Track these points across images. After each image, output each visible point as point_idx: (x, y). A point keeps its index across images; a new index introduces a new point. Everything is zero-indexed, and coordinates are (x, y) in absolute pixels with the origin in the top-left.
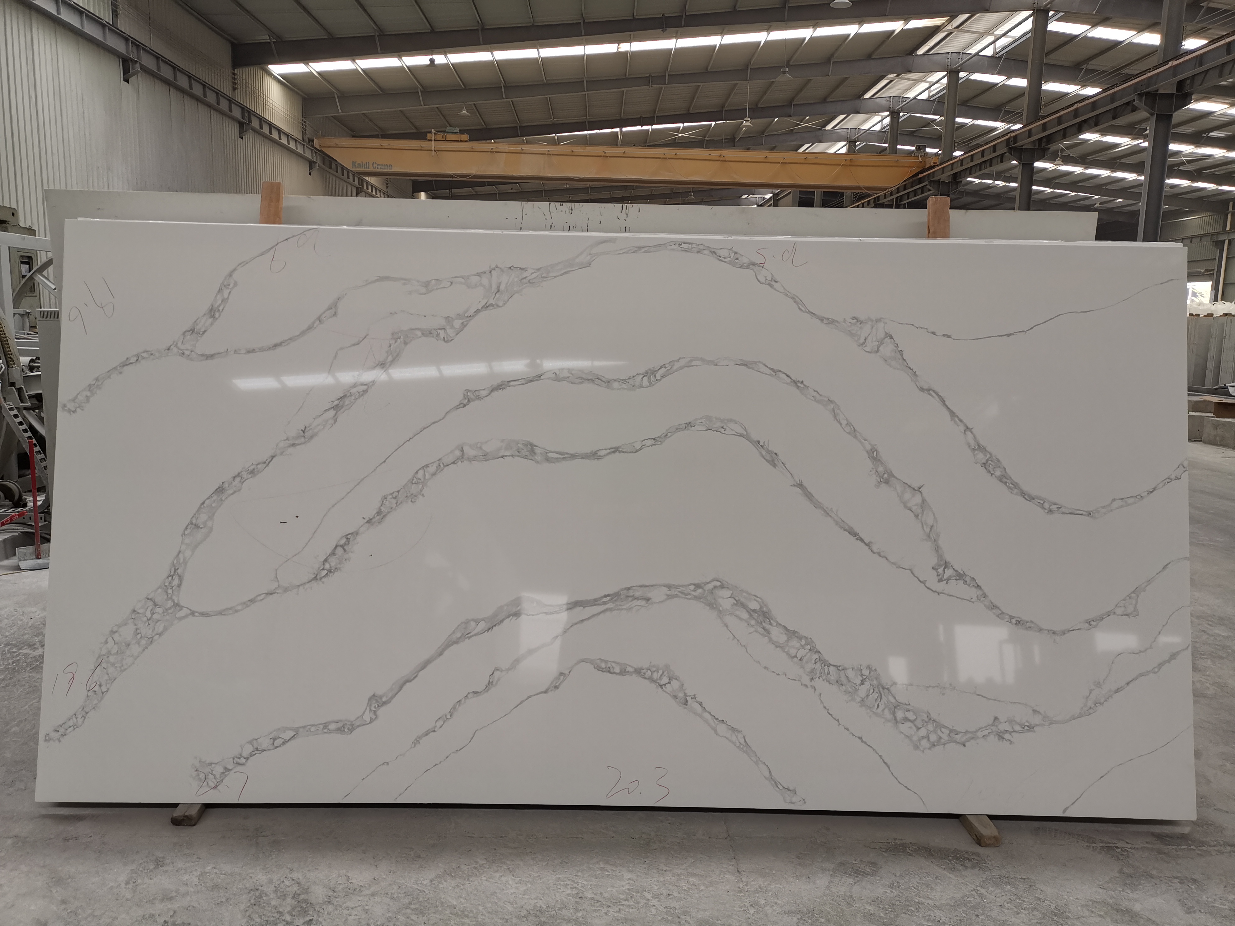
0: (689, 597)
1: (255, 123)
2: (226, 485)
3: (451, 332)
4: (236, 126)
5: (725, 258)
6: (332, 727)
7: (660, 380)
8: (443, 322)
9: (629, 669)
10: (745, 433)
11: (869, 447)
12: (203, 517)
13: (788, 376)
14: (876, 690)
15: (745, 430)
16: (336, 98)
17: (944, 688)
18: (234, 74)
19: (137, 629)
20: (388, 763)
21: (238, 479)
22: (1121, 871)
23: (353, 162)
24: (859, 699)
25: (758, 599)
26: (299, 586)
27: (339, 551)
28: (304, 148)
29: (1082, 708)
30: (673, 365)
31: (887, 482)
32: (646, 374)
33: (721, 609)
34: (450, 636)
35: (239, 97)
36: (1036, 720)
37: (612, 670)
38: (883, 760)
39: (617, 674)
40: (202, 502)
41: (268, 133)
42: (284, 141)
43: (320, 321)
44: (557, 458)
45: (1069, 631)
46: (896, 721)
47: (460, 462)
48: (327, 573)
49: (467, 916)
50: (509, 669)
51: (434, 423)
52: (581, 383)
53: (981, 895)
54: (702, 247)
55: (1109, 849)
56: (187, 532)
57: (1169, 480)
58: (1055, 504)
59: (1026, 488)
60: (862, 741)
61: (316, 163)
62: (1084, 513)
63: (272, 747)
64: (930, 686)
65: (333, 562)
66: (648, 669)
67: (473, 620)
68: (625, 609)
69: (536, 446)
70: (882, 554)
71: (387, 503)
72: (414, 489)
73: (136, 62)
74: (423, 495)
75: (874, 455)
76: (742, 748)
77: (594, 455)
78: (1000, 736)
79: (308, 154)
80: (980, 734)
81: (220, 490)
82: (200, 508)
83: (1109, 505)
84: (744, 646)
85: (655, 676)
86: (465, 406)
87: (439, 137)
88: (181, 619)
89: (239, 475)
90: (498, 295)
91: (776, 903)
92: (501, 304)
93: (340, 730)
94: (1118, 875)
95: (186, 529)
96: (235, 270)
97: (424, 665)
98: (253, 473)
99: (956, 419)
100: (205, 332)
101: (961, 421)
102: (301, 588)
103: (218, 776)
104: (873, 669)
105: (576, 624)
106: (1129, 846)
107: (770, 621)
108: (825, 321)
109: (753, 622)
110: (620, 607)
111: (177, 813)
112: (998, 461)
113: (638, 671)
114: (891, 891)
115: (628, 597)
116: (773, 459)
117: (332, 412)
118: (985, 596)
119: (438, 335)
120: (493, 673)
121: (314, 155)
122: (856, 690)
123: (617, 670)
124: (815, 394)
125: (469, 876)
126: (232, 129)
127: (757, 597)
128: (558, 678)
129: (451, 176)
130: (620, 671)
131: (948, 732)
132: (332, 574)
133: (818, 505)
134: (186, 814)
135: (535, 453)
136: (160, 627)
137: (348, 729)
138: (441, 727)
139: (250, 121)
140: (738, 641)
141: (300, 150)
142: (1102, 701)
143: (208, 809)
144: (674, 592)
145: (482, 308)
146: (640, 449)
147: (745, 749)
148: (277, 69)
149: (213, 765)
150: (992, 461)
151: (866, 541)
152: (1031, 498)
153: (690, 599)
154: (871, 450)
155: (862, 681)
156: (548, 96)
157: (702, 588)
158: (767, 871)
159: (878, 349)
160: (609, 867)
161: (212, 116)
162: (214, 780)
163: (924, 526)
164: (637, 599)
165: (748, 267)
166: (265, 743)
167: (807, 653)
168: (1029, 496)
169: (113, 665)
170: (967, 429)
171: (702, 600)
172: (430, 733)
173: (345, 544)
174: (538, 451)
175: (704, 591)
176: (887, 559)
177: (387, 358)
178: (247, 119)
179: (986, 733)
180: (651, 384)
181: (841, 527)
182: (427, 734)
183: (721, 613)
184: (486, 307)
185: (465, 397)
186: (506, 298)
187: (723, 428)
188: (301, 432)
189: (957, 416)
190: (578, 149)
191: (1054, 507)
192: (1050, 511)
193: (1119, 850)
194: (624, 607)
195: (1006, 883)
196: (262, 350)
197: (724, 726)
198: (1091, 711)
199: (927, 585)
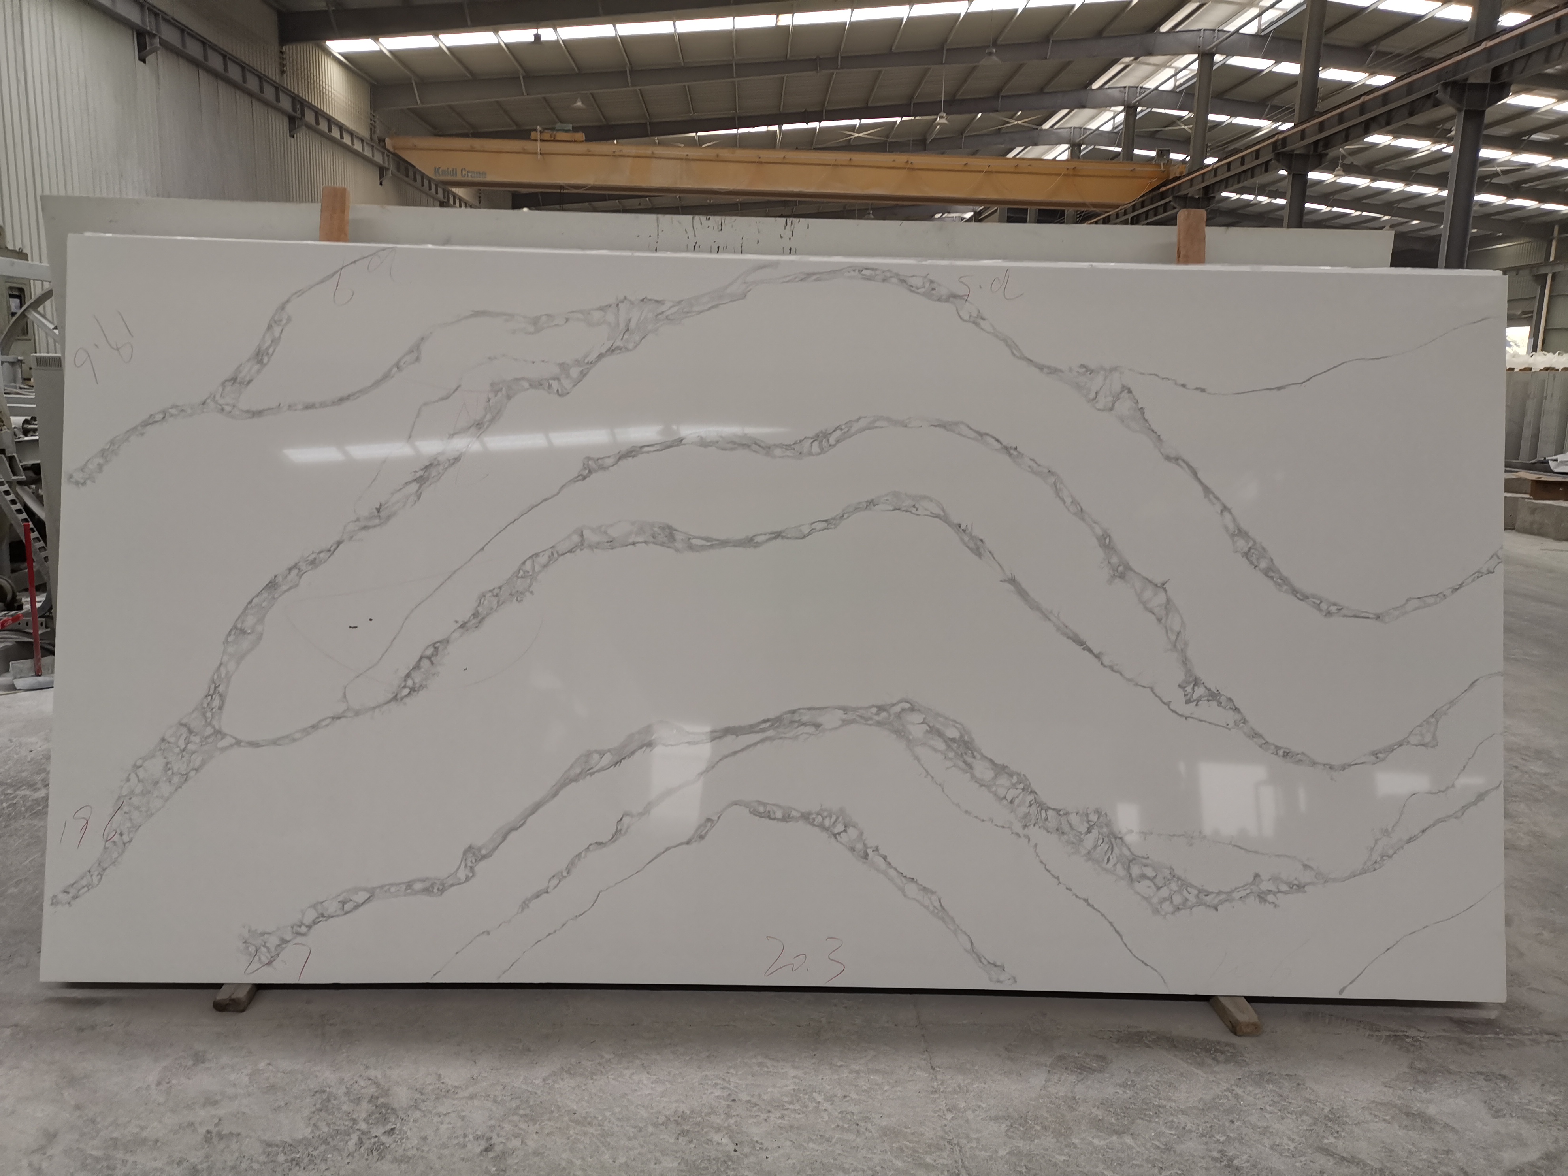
0: (870, 722)
1: (310, 117)
2: (280, 579)
3: (567, 383)
4: (286, 121)
5: (918, 288)
6: (418, 886)
7: (834, 445)
8: (556, 370)
9: (794, 814)
10: (942, 513)
11: (1100, 532)
12: (250, 621)
13: (998, 441)
14: (1106, 840)
15: (943, 510)
16: (414, 86)
17: (1192, 837)
18: (281, 52)
19: (167, 763)
20: (488, 933)
21: (295, 572)
22: (1411, 1066)
23: (435, 168)
24: (1084, 851)
25: (957, 725)
26: (374, 708)
27: (425, 663)
28: (373, 151)
29: (1366, 863)
30: (851, 427)
31: (1122, 576)
32: (816, 438)
33: (911, 737)
34: (566, 772)
35: (288, 82)
36: (1306, 877)
37: (772, 816)
38: (1115, 928)
39: (778, 820)
40: (248, 600)
41: (326, 130)
42: (347, 140)
43: (398, 368)
44: (702, 546)
45: (1350, 765)
46: (1131, 880)
47: (579, 550)
48: (409, 693)
49: (590, 1124)
50: (641, 814)
51: (545, 500)
52: (732, 449)
53: (1237, 1096)
54: (888, 274)
55: (1396, 1038)
56: (230, 639)
57: (1479, 574)
58: (1335, 604)
59: (1298, 584)
60: (1088, 904)
61: (387, 169)
62: (1371, 616)
63: (342, 913)
64: (1174, 835)
65: (417, 677)
66: (818, 814)
67: (596, 752)
68: (790, 738)
69: (676, 530)
70: (1116, 668)
71: (486, 602)
72: (520, 584)
73: (154, 35)
74: (532, 592)
75: (1106, 542)
76: (937, 913)
77: (749, 542)
78: (1262, 897)
79: (378, 158)
80: (1237, 895)
81: (272, 585)
82: (246, 608)
83: (1402, 606)
84: (940, 785)
85: (827, 822)
86: (584, 478)
87: (547, 135)
88: (223, 750)
89: (295, 566)
90: (626, 337)
91: (979, 1107)
92: (631, 346)
93: (427, 891)
94: (1407, 1070)
95: (229, 634)
96: (288, 301)
97: (536, 808)
98: (313, 563)
99: (1211, 496)
100: (249, 382)
101: (1217, 498)
102: (377, 710)
103: (273, 949)
104: (1103, 813)
105: (726, 757)
106: (1422, 1034)
107: (972, 753)
108: (1045, 370)
109: (951, 754)
110: (783, 735)
111: (221, 996)
112: (1264, 549)
113: (806, 817)
114: (1124, 1092)
115: (792, 722)
116: (978, 548)
117: (414, 486)
118: (1245, 721)
119: (550, 386)
120: (621, 819)
121: (386, 158)
122: (1082, 841)
123: (779, 814)
124: (1032, 463)
125: (593, 1074)
126: (280, 125)
127: (957, 723)
128: (701, 826)
129: (562, 187)
130: (783, 816)
131: (1196, 892)
132: (416, 693)
133: (1035, 606)
134: (234, 997)
135: (675, 540)
136: (197, 760)
137: (438, 889)
138: (556, 887)
139: (303, 114)
140: (932, 778)
141: (368, 153)
142: (1391, 852)
143: (260, 991)
144: (850, 716)
145: (606, 352)
146: (809, 534)
147: (940, 914)
148: (338, 46)
149: (266, 936)
150: (1256, 550)
151: (1096, 651)
152: (1304, 598)
153: (870, 725)
154: (1103, 535)
155: (1088, 828)
156: (686, 84)
157: (885, 710)
158: (968, 1066)
159: (1113, 405)
160: (769, 1063)
161: (254, 108)
162: (267, 954)
163: (1169, 632)
164: (804, 724)
165: (947, 300)
166: (332, 907)
167: (1020, 793)
168: (1302, 594)
169: (138, 808)
170: (1225, 509)
171: (886, 726)
172: (541, 895)
173: (433, 655)
174: (679, 536)
175: (890, 715)
176: (1121, 674)
177: (485, 416)
178: (299, 112)
179: (1243, 893)
180: (822, 451)
181: (1064, 634)
182: (537, 896)
183: (910, 742)
184: (611, 350)
185: (586, 466)
186: (637, 339)
187: (914, 506)
188: (375, 511)
189: (1213, 493)
190: (725, 153)
191: (1333, 609)
192: (1329, 614)
193: (1409, 1040)
194: (787, 735)
195: (1268, 1081)
196: (323, 405)
197: (913, 886)
198: (1377, 866)
199: (1171, 707)
